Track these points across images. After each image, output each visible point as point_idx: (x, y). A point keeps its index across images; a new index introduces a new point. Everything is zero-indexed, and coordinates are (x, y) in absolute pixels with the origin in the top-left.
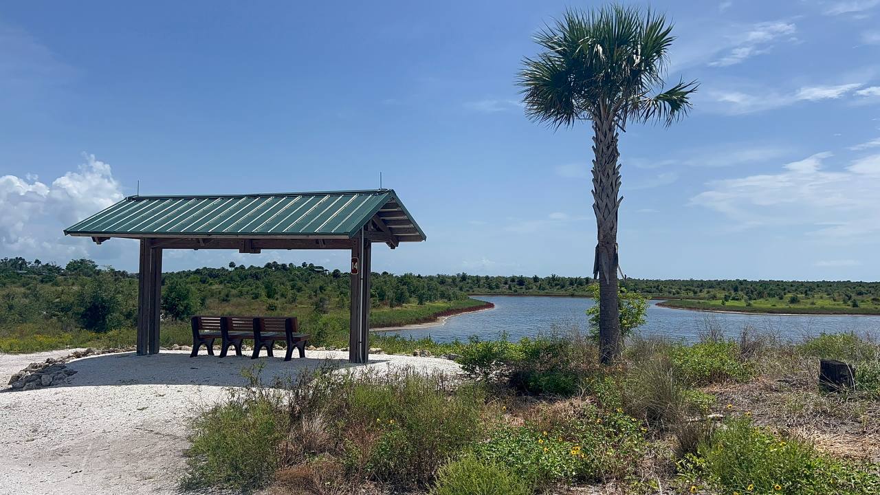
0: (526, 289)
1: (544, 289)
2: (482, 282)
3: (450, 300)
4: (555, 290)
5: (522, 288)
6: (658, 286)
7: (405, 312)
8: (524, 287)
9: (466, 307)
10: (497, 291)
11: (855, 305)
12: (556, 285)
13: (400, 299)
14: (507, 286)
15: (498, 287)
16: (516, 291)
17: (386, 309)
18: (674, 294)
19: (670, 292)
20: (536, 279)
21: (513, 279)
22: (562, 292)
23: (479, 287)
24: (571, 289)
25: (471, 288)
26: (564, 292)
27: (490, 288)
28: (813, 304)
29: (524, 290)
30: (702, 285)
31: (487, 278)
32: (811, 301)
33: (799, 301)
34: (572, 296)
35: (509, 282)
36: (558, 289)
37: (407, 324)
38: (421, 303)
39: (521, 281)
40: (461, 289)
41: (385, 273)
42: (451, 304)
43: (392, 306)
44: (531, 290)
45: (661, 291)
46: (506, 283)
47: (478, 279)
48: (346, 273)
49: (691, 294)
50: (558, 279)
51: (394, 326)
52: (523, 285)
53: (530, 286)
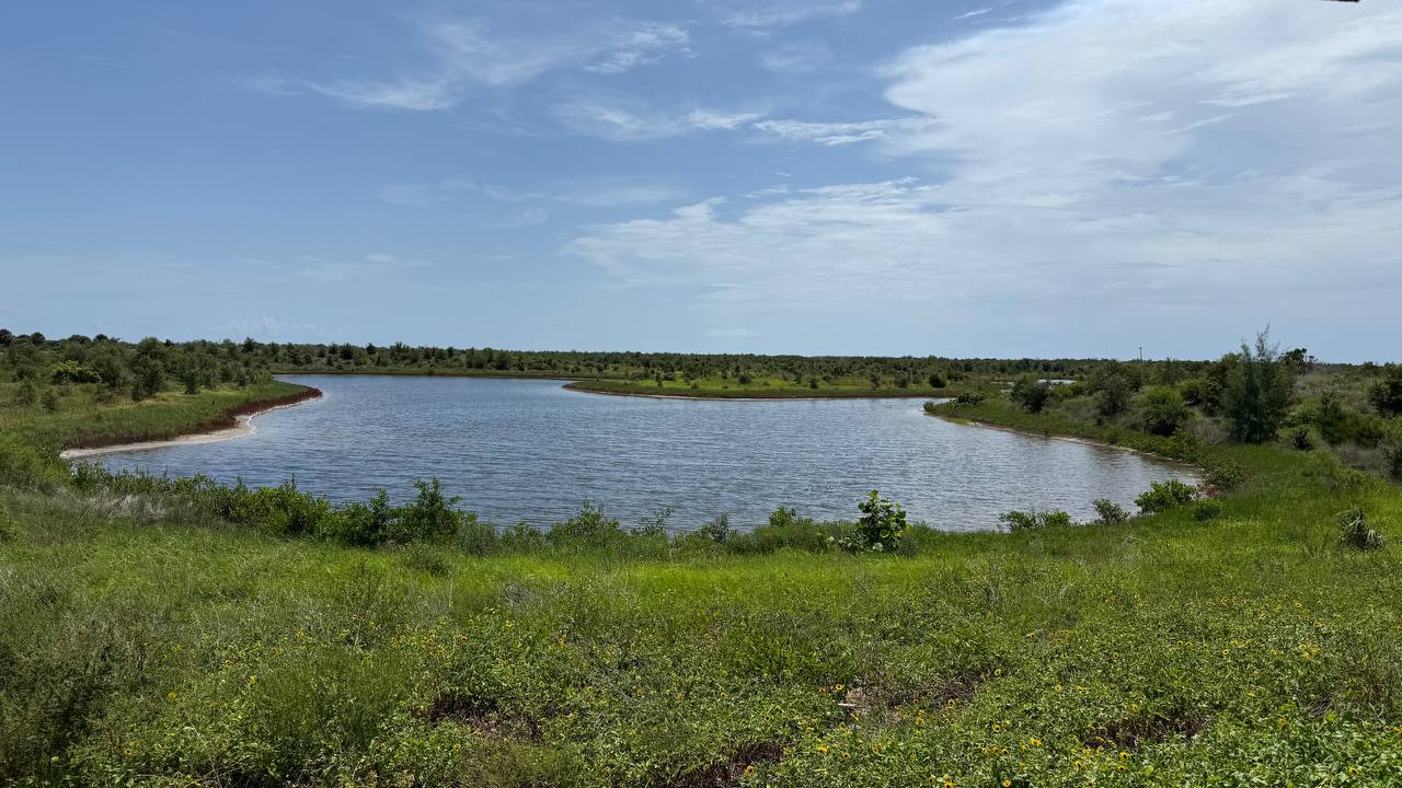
0: (357, 364)
1: (385, 364)
2: (280, 353)
3: (242, 383)
4: (402, 366)
5: (348, 363)
6: (550, 361)
7: (168, 410)
8: (352, 361)
9: (278, 396)
10: (309, 367)
11: (814, 386)
12: (404, 358)
13: (151, 385)
14: (324, 360)
15: (309, 361)
16: (340, 368)
17: (125, 404)
18: (573, 371)
19: (566, 369)
20: (371, 349)
21: (333, 349)
22: (414, 369)
23: (276, 361)
24: (426, 365)
25: (264, 362)
26: (416, 369)
27: (296, 361)
28: (766, 384)
29: (352, 366)
30: (606, 360)
31: (290, 347)
32: (764, 380)
33: (749, 381)
34: (430, 374)
35: (327, 353)
36: (408, 364)
37: (181, 433)
38: (191, 390)
39: (347, 352)
40: (246, 364)
41: (101, 338)
42: (248, 392)
43: (136, 397)
44: (364, 366)
45: (554, 367)
46: (322, 355)
47: (274, 348)
48: (23, 336)
49: (595, 371)
50: (407, 350)
51: (153, 438)
52: (351, 358)
53: (362, 359)
